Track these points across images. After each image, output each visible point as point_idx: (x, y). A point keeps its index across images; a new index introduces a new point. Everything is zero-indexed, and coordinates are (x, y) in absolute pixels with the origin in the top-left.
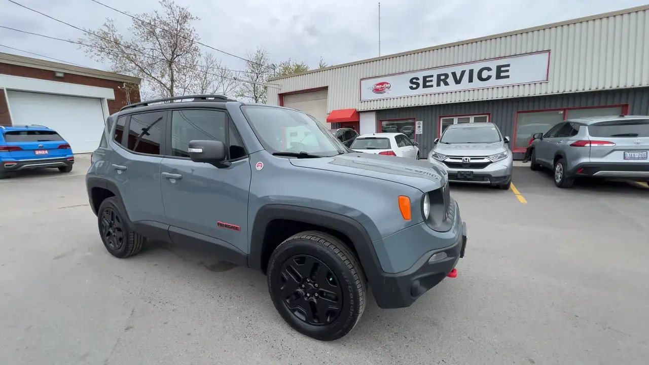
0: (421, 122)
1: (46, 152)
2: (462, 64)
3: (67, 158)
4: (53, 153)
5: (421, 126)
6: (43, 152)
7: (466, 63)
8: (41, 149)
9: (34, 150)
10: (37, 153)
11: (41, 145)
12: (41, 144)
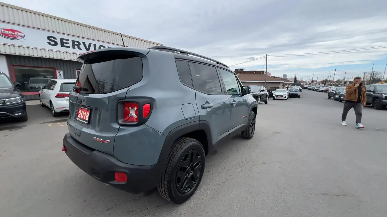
0: (62, 71)
2: (90, 39)
5: (62, 74)
7: (93, 40)
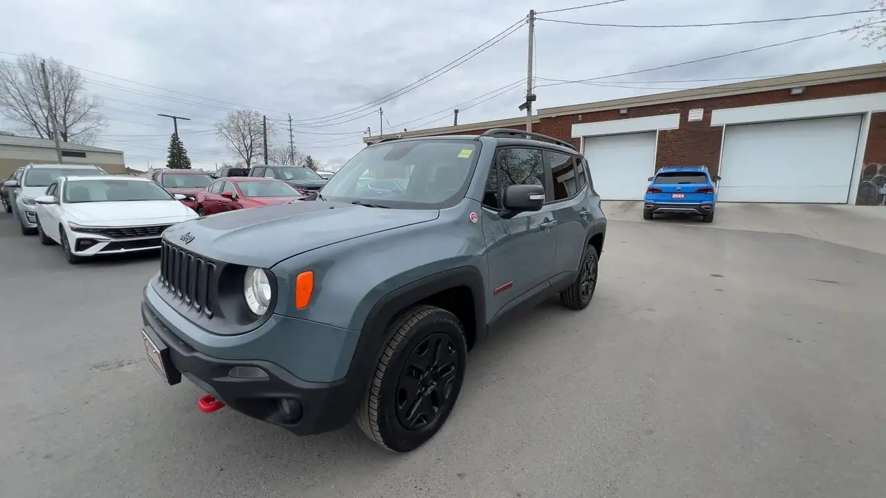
1: (683, 196)
3: (701, 205)
4: (690, 197)
6: (680, 196)
8: (678, 192)
9: (672, 193)
10: (675, 196)
11: (679, 188)
12: (679, 186)
